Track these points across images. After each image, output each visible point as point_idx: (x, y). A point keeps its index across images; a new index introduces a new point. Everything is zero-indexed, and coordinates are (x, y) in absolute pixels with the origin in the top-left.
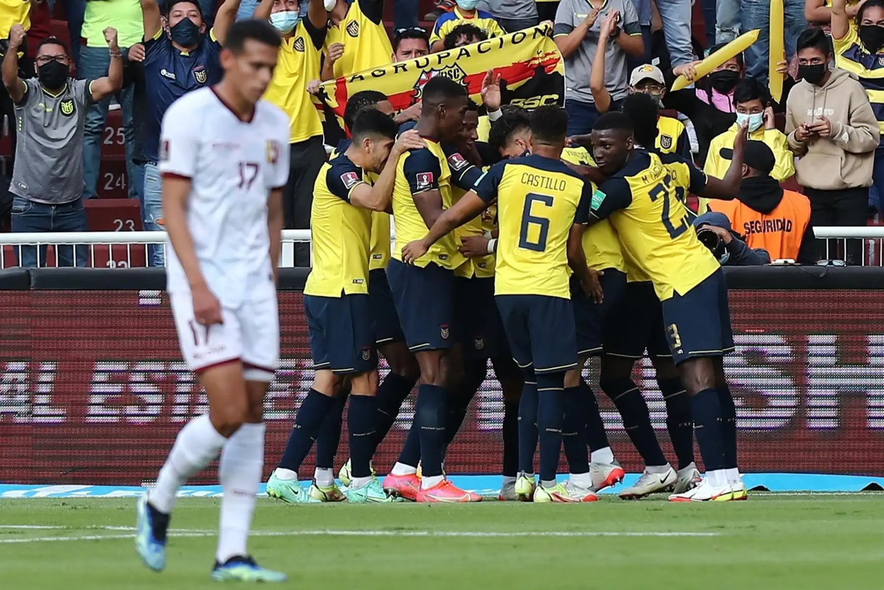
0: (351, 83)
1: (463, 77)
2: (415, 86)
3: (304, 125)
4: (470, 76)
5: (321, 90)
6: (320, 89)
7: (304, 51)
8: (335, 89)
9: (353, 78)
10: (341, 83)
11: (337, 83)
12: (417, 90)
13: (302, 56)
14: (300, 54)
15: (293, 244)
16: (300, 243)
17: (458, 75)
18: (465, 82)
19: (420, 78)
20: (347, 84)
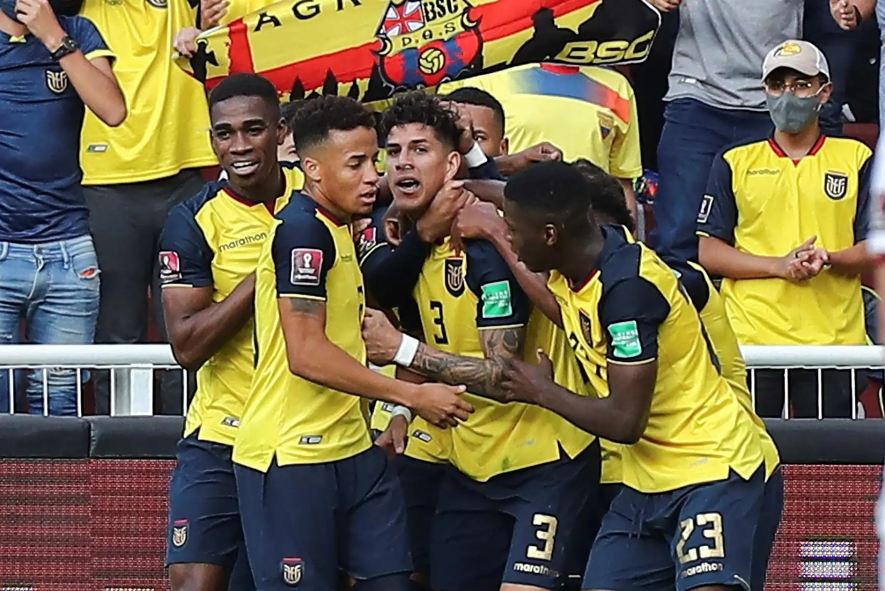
0: (258, 32)
1: (466, 10)
2: (378, 33)
3: (169, 146)
4: (479, 6)
5: (202, 46)
6: (200, 45)
7: (166, 7)
8: (227, 44)
9: (261, 22)
10: (238, 31)
11: (230, 34)
12: (383, 39)
13: (164, 16)
14: (160, 12)
15: (151, 372)
16: (164, 369)
17: (456, 7)
18: (472, 19)
19: (385, 17)
20: (249, 33)
